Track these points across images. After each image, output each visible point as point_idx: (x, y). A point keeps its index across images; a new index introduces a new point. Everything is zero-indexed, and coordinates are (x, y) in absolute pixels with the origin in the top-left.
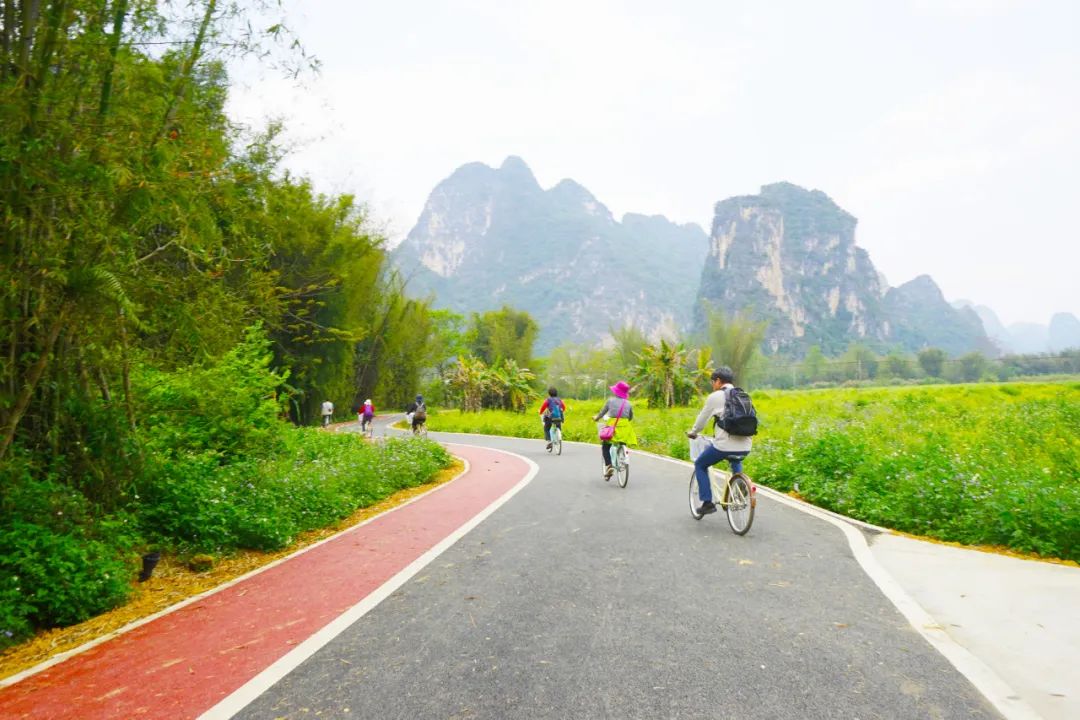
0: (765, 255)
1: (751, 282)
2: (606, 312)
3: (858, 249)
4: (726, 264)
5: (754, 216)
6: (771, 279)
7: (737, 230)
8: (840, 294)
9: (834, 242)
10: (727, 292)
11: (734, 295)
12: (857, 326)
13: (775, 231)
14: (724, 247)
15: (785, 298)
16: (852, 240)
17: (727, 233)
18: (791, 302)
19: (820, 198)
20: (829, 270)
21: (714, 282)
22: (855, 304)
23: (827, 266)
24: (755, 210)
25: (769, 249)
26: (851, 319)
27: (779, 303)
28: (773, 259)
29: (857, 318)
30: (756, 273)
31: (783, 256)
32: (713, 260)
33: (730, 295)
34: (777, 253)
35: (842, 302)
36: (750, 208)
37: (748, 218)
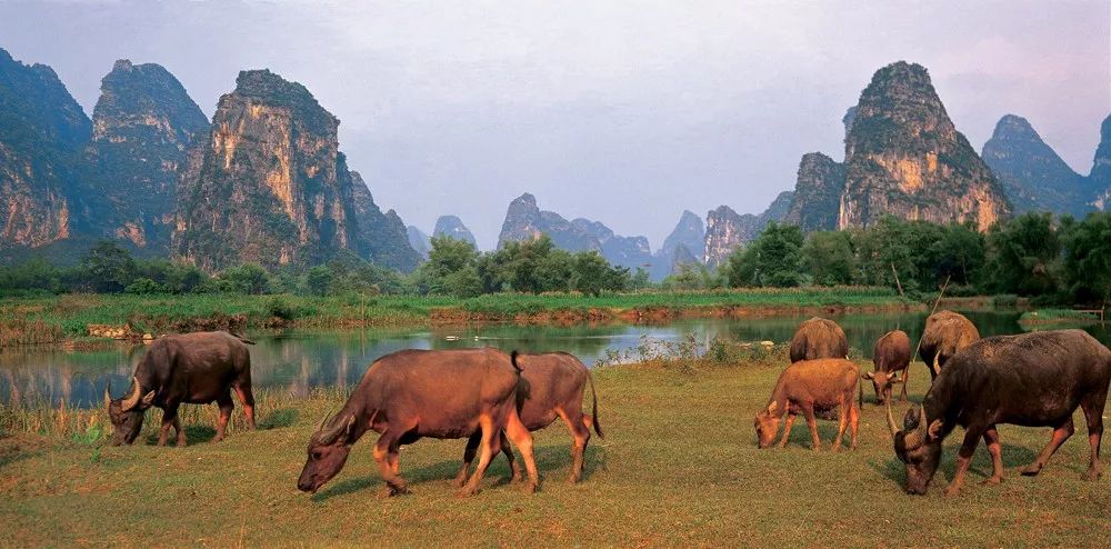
0: (275, 158)
1: (260, 186)
3: (339, 153)
4: (233, 162)
5: (264, 116)
6: (280, 183)
7: (244, 128)
8: (325, 200)
9: (320, 144)
10: (237, 194)
11: (243, 198)
12: (340, 235)
13: (286, 136)
14: (230, 146)
15: (293, 205)
16: (336, 145)
17: (235, 131)
18: (298, 209)
20: (315, 174)
24: (266, 110)
25: (279, 152)
27: (288, 210)
28: (282, 163)
30: (265, 176)
31: (291, 160)
32: (217, 157)
33: (239, 198)
34: (286, 158)
35: (327, 208)
36: (259, 106)
37: (258, 117)
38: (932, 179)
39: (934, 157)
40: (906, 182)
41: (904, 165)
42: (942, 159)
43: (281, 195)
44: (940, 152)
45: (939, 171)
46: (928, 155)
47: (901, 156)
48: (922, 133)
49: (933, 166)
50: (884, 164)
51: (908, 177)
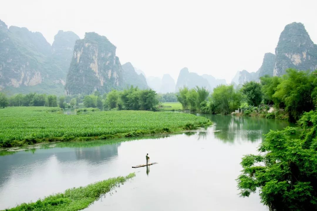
0: (93, 59)
1: (88, 68)
2: (13, 70)
3: (116, 57)
4: (80, 61)
5: (89, 46)
6: (94, 67)
7: (83, 50)
8: (112, 72)
9: (110, 55)
10: (81, 70)
11: (83, 72)
12: (116, 82)
13: (96, 52)
14: (79, 55)
15: (99, 74)
16: (115, 54)
17: (80, 51)
18: (100, 75)
19: (105, 39)
20: (108, 64)
21: (75, 67)
22: (116, 75)
23: (108, 62)
24: (90, 44)
25: (94, 57)
26: (114, 80)
27: (97, 75)
28: (95, 60)
29: (116, 80)
30: (90, 65)
31: (98, 60)
32: (74, 59)
33: (81, 71)
34: (96, 59)
35: (112, 74)
36: (88, 43)
37: (87, 46)
38: (304, 60)
39: (305, 53)
40: (295, 62)
41: (294, 56)
42: (308, 54)
43: (94, 71)
44: (308, 51)
45: (307, 57)
46: (303, 52)
47: (294, 53)
48: (301, 46)
49: (305, 56)
50: (288, 56)
51: (296, 60)
